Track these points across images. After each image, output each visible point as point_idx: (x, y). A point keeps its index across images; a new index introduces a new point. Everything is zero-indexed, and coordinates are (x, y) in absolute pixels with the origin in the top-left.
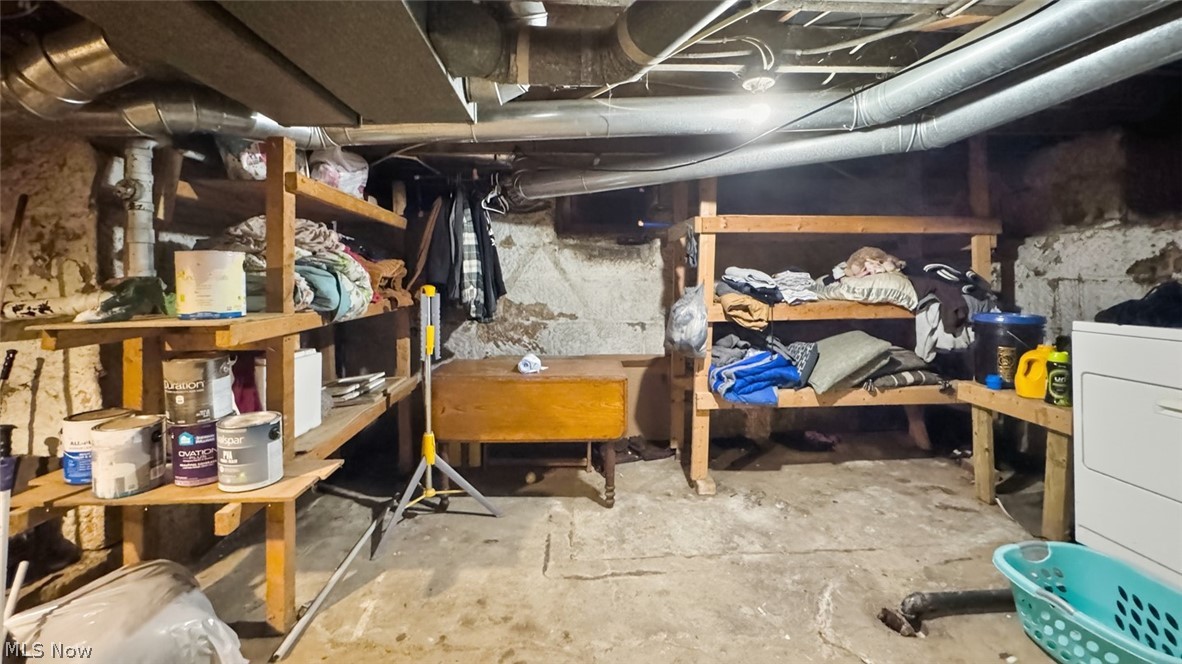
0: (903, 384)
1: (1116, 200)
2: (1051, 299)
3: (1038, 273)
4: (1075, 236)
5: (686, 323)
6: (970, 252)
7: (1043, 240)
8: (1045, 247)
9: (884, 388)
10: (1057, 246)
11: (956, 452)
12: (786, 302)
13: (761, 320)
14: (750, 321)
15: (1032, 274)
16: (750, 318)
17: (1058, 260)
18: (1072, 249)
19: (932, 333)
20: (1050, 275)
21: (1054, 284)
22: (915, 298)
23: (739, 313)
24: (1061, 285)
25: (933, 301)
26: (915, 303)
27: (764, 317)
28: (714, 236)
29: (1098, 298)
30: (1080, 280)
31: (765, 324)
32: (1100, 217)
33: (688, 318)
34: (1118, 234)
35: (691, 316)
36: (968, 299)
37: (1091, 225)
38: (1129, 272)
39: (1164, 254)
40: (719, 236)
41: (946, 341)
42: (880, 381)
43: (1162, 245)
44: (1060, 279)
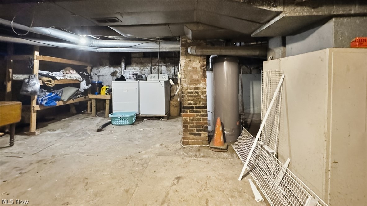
0: (79, 97)
1: (108, 63)
2: (98, 79)
3: (96, 74)
4: (102, 68)
5: (34, 85)
6: (87, 69)
7: (97, 68)
8: (97, 70)
9: (75, 99)
10: (99, 69)
11: (82, 112)
12: (57, 79)
13: (53, 84)
14: (50, 84)
15: (95, 74)
16: (50, 83)
17: (99, 72)
18: (102, 70)
19: (84, 85)
20: (98, 75)
21: (99, 76)
22: (81, 79)
23: (48, 82)
24: (100, 76)
25: (84, 80)
26: (82, 80)
27: (54, 83)
28: (38, 61)
29: (106, 78)
30: (103, 76)
31: (54, 85)
32: (106, 65)
33: (34, 84)
34: (109, 68)
35: (35, 83)
36: (89, 79)
37: (104, 66)
38: (111, 74)
39: (115, 71)
40: (40, 61)
41: (86, 87)
42: (75, 97)
43: (115, 70)
44: (100, 75)
